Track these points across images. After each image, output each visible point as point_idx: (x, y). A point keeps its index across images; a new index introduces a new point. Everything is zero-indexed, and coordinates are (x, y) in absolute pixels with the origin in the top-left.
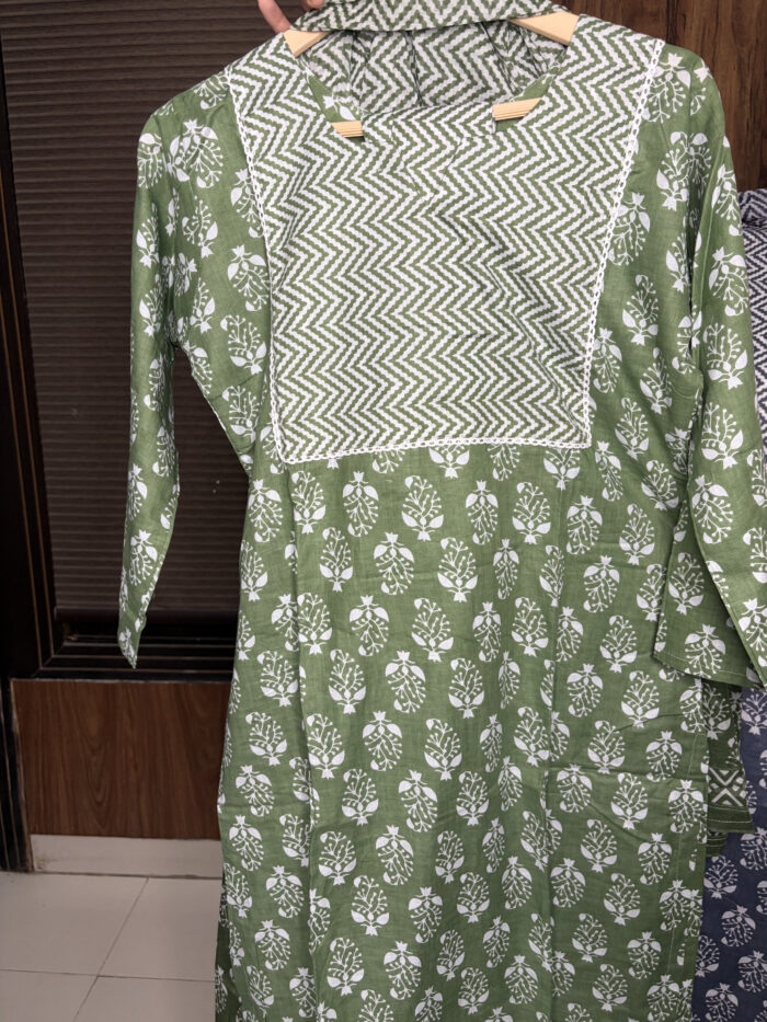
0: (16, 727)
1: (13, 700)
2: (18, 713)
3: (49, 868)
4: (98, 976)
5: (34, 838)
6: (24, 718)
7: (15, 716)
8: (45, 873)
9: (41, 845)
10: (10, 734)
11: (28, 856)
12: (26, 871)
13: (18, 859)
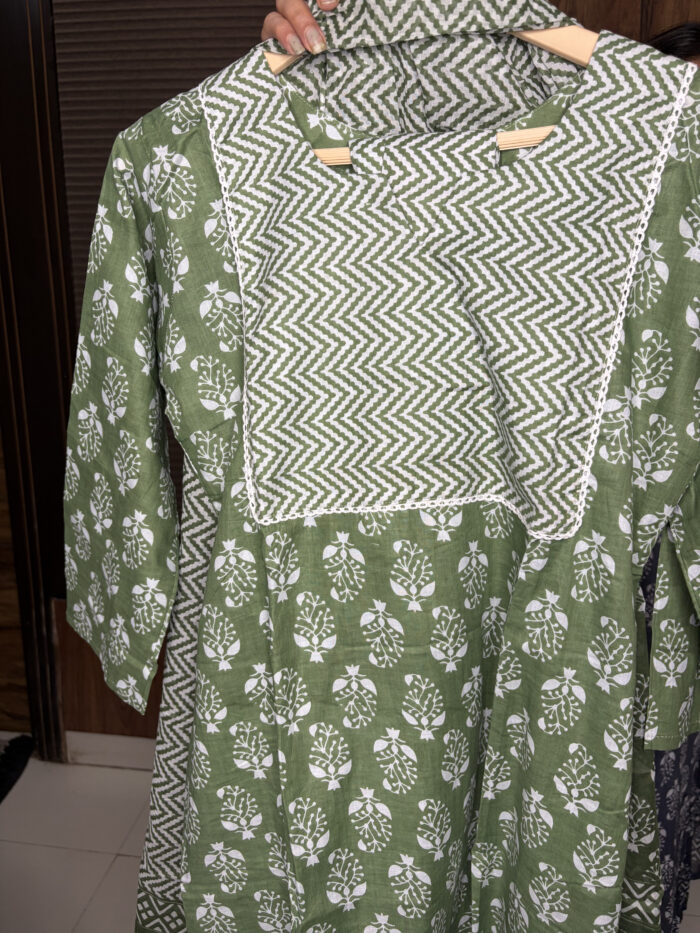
0: (56, 640)
1: (54, 617)
2: (58, 627)
3: (80, 760)
4: (118, 855)
5: (68, 734)
6: (63, 634)
7: (55, 630)
8: (76, 764)
9: (74, 740)
10: (51, 645)
11: (64, 750)
12: (61, 762)
13: (54, 752)
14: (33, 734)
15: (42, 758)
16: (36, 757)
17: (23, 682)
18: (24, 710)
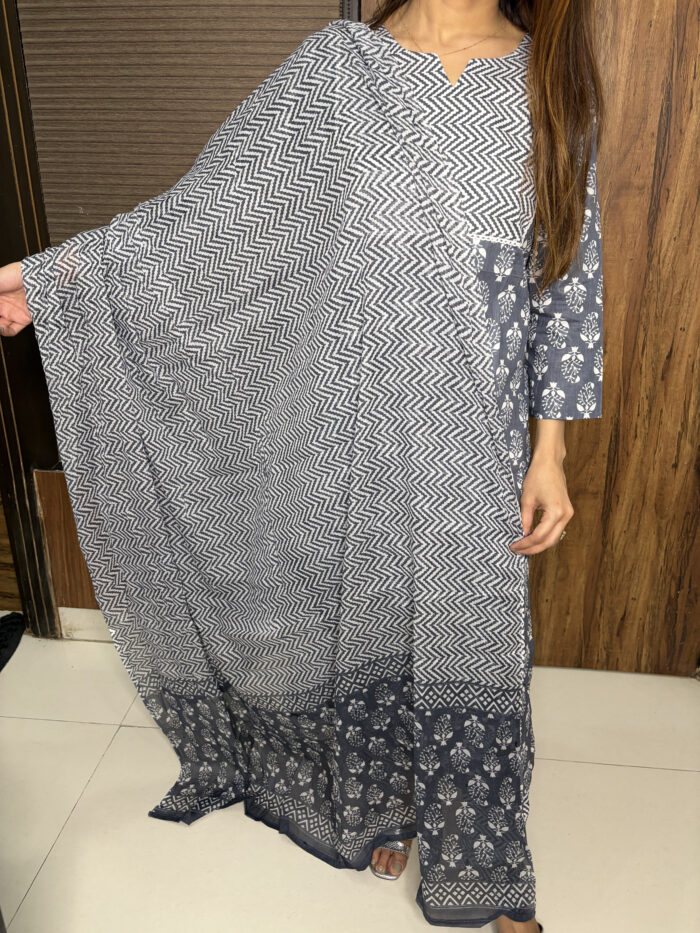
0: (40, 513)
1: (36, 489)
2: (41, 501)
3: (76, 635)
4: (121, 726)
5: (62, 610)
6: (47, 506)
7: (39, 504)
8: (72, 640)
9: (68, 616)
10: (35, 519)
11: (57, 626)
12: (56, 638)
13: (48, 628)
14: (24, 611)
15: (36, 635)
16: (29, 633)
17: (9, 559)
18: (13, 588)
